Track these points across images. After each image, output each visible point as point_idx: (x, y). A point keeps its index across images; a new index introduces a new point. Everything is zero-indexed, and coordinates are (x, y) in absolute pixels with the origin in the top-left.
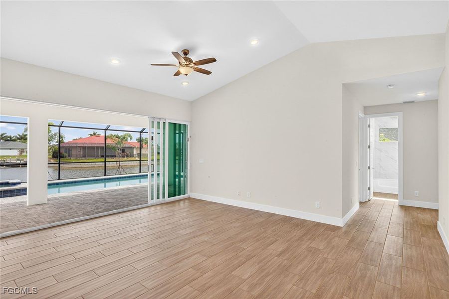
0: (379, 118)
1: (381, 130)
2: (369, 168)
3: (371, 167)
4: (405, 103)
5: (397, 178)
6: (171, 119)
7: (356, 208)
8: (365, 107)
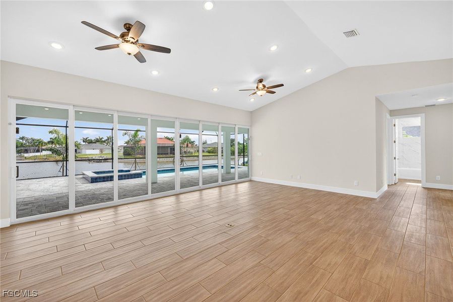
0: (402, 119)
1: (404, 129)
2: (395, 158)
3: (397, 158)
4: (426, 106)
7: (385, 188)
8: (390, 111)
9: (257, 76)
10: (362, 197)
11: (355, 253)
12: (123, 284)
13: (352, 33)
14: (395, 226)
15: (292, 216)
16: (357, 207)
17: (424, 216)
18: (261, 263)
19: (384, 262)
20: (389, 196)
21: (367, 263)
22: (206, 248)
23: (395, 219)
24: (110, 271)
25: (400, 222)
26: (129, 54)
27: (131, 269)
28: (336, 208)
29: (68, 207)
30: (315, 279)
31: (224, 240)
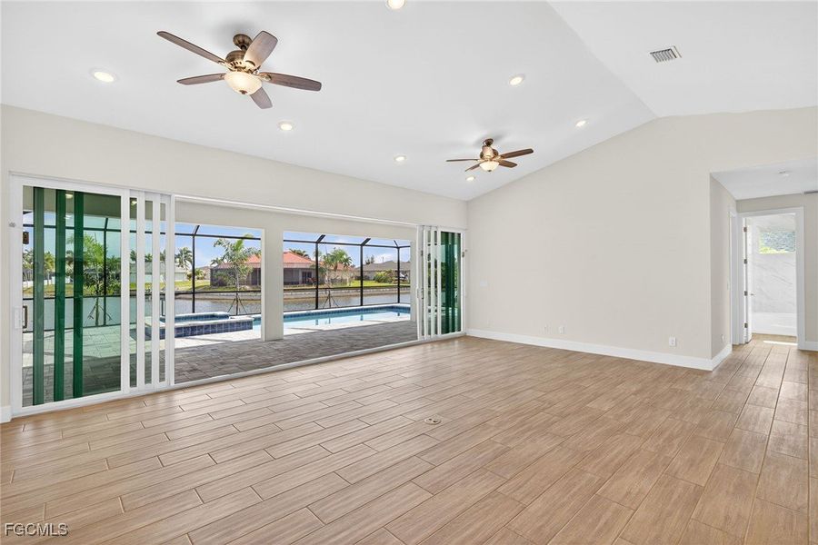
2: (746, 293)
3: (749, 293)
4: (807, 193)
5: (796, 311)
6: (445, 227)
7: (727, 351)
8: (737, 201)
9: (483, 134)
10: (684, 368)
11: (676, 473)
12: (242, 528)
13: (665, 54)
14: (749, 424)
15: (552, 404)
16: (676, 386)
17: (804, 405)
18: (499, 490)
19: (731, 489)
20: (735, 366)
21: (699, 491)
22: (391, 463)
23: (749, 410)
24: (212, 505)
25: (759, 414)
26: (244, 92)
27: (253, 502)
28: (635, 389)
29: (119, 385)
30: (602, 521)
31: (424, 449)
